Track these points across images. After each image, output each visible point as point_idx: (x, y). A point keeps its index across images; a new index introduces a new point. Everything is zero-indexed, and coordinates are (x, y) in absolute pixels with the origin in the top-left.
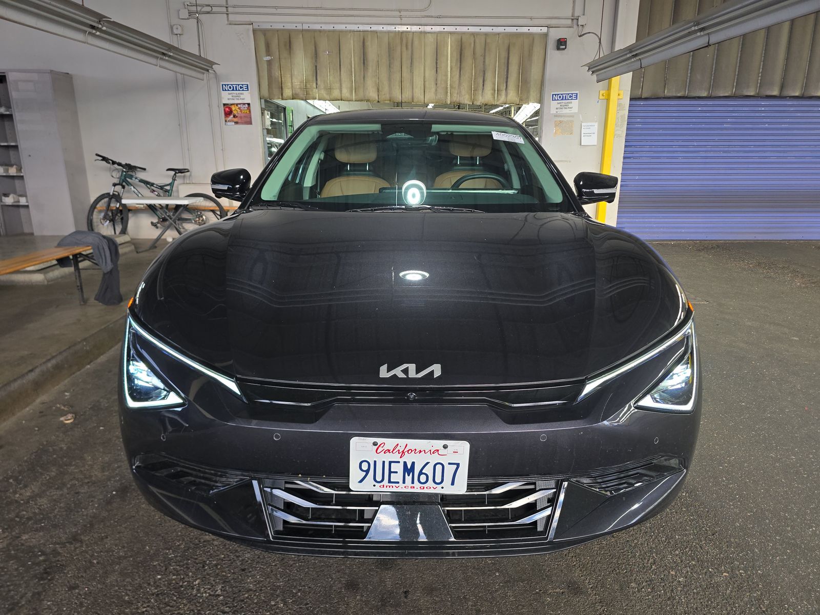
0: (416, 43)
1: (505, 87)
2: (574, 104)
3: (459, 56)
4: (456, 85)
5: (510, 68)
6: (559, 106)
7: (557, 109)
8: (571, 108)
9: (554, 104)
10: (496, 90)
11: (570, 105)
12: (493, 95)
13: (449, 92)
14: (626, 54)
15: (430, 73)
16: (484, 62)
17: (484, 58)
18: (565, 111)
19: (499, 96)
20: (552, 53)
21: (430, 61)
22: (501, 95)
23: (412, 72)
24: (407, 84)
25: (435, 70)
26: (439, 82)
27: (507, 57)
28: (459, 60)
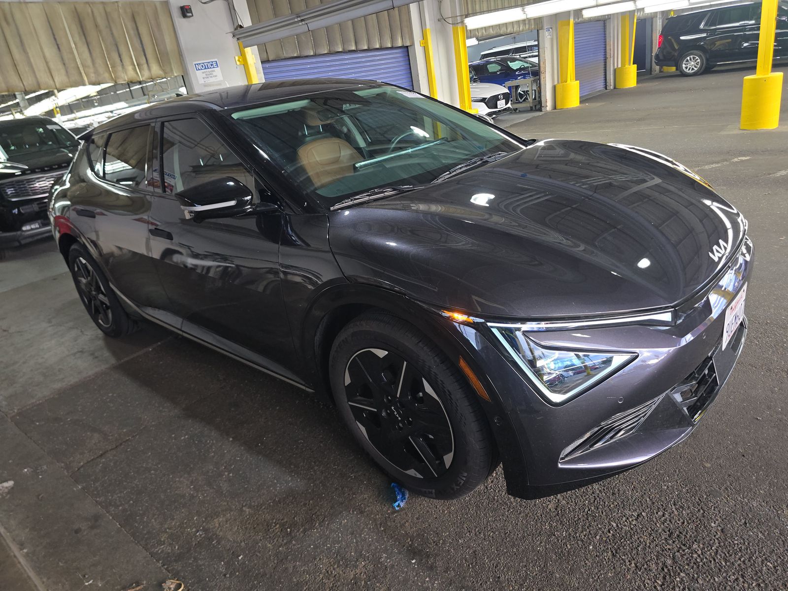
0: (18, 16)
1: (145, 61)
2: (217, 71)
3: (79, 28)
4: (89, 62)
5: (143, 40)
6: (204, 75)
7: (204, 78)
8: (216, 76)
9: (199, 74)
10: (136, 64)
11: (214, 74)
12: (135, 70)
13: (82, 72)
14: (294, 19)
15: (50, 52)
16: (112, 34)
17: (111, 30)
18: (211, 80)
19: (142, 72)
20: (179, 21)
21: (44, 37)
22: (143, 70)
23: (25, 51)
24: (23, 68)
25: (56, 47)
26: (67, 62)
27: (135, 28)
28: (81, 33)
